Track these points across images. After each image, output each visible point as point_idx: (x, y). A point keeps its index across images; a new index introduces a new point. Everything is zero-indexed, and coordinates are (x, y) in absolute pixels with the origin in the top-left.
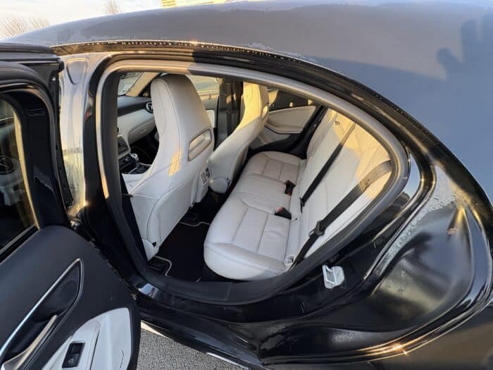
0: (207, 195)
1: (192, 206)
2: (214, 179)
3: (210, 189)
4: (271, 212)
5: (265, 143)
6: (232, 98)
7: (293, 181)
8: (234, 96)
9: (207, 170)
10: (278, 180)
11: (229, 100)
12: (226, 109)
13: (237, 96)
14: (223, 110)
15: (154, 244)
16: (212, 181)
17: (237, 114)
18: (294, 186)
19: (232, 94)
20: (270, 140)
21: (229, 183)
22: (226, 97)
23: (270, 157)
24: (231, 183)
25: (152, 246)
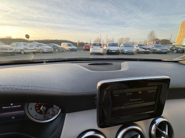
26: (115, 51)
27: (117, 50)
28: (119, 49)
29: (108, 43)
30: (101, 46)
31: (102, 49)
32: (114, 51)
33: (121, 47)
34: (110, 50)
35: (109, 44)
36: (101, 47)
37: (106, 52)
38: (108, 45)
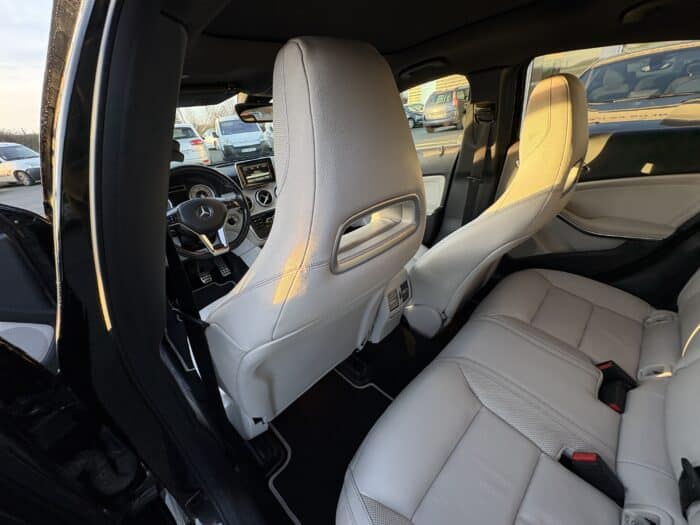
0: (394, 332)
1: (361, 348)
2: (415, 305)
3: (404, 321)
4: (550, 448)
5: (547, 251)
6: (488, 152)
7: (626, 364)
8: (493, 148)
9: (404, 286)
10: (575, 350)
11: (479, 155)
12: (469, 175)
13: (498, 149)
14: (463, 175)
15: (257, 420)
16: (410, 307)
17: (490, 186)
18: (633, 384)
19: (489, 145)
20: (558, 247)
21: (444, 321)
22: (474, 151)
23: (555, 284)
24: (449, 320)
25: (253, 422)
26: (254, 149)
27: (258, 143)
28: (265, 139)
29: (217, 121)
30: (194, 136)
31: (200, 147)
32: (251, 150)
33: (268, 130)
34: (235, 146)
35: (220, 123)
36: (196, 143)
37: (219, 157)
38: (218, 130)
